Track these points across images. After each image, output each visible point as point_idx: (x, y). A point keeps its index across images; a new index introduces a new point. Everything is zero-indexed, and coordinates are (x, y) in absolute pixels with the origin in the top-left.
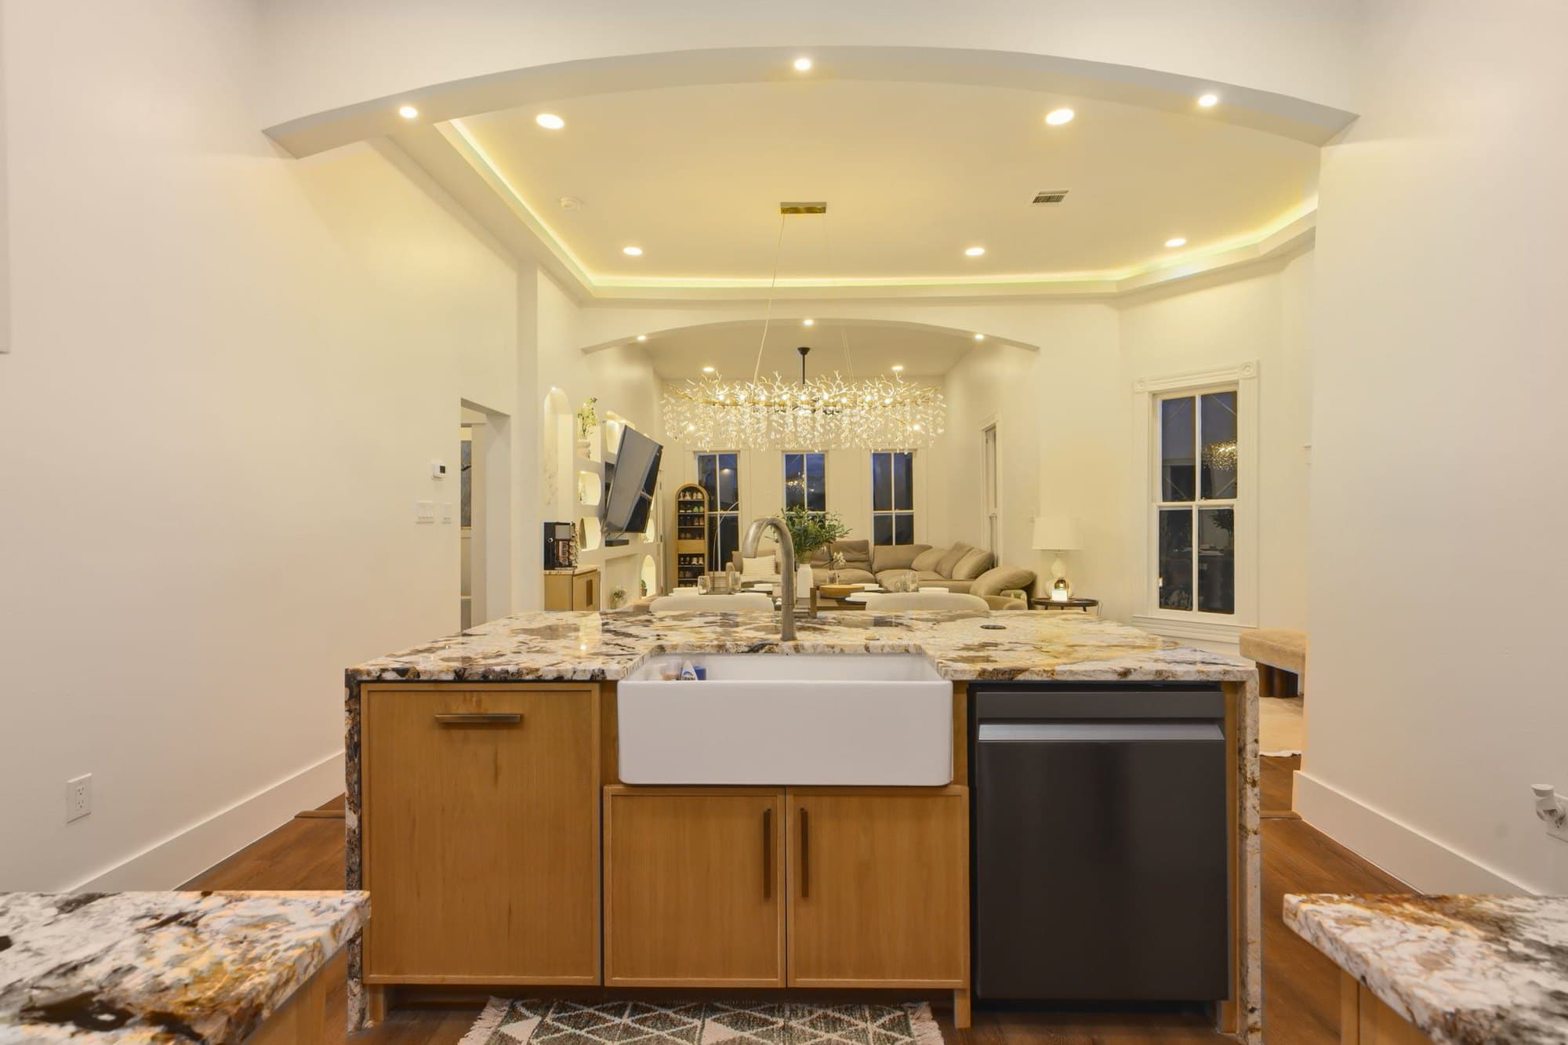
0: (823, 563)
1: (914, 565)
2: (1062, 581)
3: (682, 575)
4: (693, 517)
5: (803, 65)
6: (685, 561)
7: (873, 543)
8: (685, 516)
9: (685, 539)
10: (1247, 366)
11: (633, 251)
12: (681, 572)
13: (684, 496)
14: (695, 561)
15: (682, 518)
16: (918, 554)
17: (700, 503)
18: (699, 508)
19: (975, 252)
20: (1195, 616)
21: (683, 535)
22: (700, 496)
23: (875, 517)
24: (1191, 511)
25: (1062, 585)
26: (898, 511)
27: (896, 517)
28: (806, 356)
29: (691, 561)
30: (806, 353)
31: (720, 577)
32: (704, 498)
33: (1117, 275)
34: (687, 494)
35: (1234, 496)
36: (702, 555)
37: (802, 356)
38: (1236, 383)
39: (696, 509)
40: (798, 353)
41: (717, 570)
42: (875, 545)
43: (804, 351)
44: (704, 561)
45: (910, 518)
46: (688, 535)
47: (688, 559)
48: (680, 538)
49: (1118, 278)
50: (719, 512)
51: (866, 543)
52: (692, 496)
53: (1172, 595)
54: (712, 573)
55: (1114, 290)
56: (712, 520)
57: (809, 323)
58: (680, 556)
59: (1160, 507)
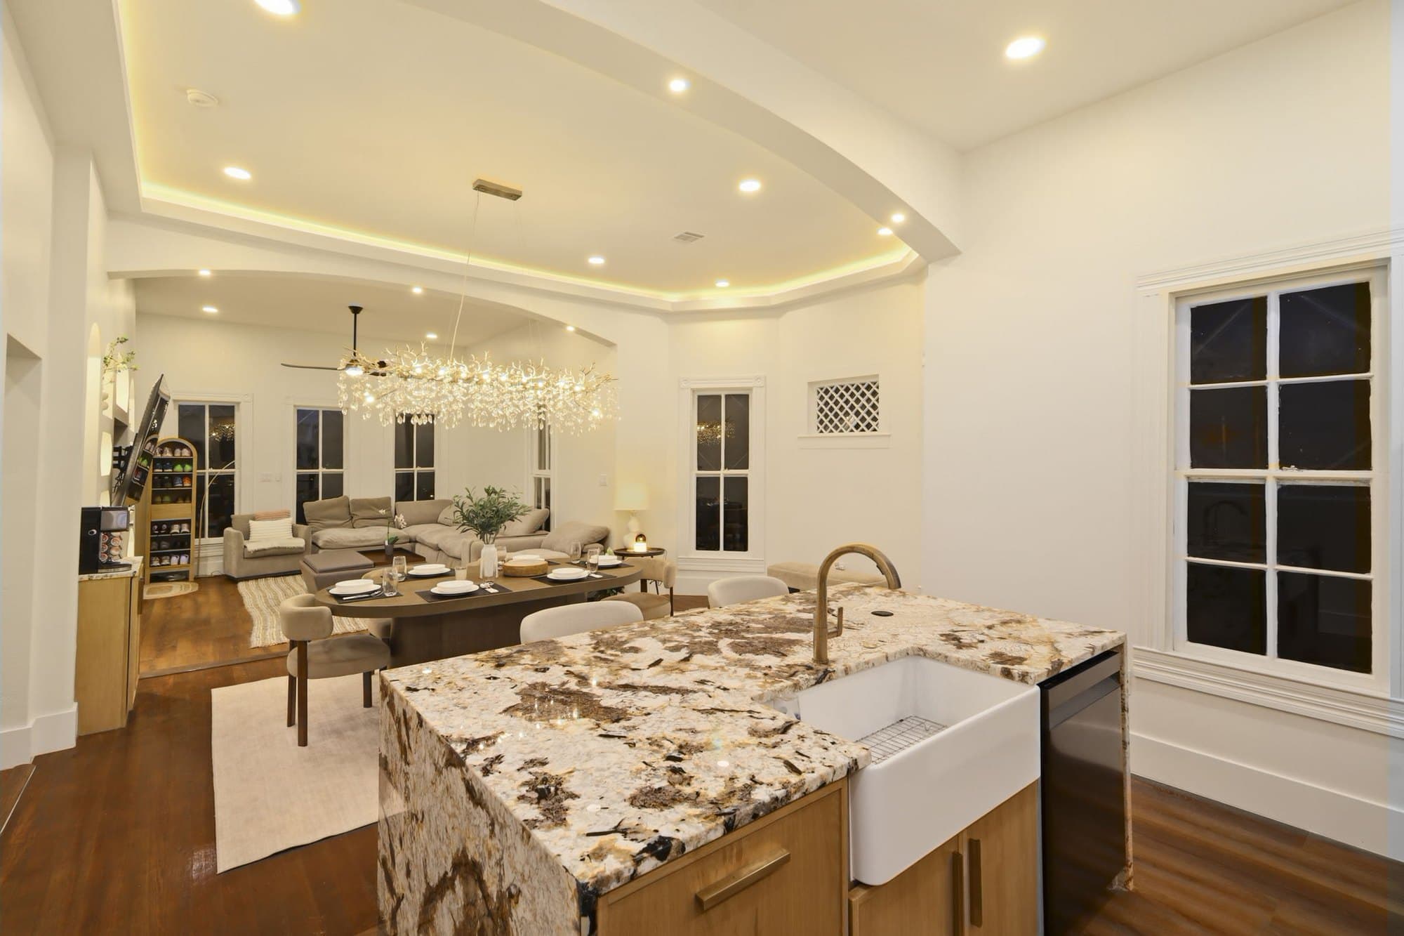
0: (342, 522)
1: (441, 518)
2: (641, 535)
3: (155, 546)
4: (172, 478)
5: (678, 86)
6: (160, 529)
7: (394, 500)
8: (161, 477)
9: (162, 502)
10: (758, 378)
11: (238, 173)
12: (154, 543)
13: (162, 453)
14: (176, 529)
15: (156, 478)
16: (443, 509)
17: (190, 461)
18: (183, 467)
19: (597, 261)
20: (722, 554)
21: (159, 499)
22: (186, 453)
23: (397, 474)
24: (719, 478)
25: (641, 539)
26: (419, 469)
27: (418, 474)
28: (358, 315)
29: (169, 530)
30: (358, 313)
31: (207, 545)
32: (191, 454)
33: (671, 298)
34: (167, 449)
35: (746, 467)
36: (188, 522)
37: (353, 315)
38: (750, 389)
39: (179, 468)
40: (349, 311)
41: (203, 536)
42: (396, 501)
43: (356, 310)
44: (190, 528)
45: (431, 476)
46: (167, 499)
47: (165, 526)
48: (154, 502)
49: (673, 301)
50: (208, 471)
51: (389, 499)
52: (173, 453)
53: (706, 540)
54: (197, 539)
55: (669, 309)
56: (201, 479)
57: (417, 291)
58: (153, 524)
59: (697, 474)
